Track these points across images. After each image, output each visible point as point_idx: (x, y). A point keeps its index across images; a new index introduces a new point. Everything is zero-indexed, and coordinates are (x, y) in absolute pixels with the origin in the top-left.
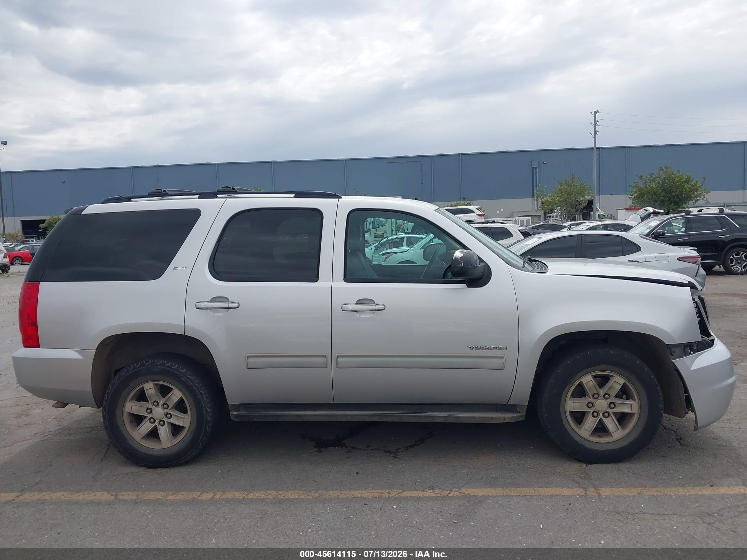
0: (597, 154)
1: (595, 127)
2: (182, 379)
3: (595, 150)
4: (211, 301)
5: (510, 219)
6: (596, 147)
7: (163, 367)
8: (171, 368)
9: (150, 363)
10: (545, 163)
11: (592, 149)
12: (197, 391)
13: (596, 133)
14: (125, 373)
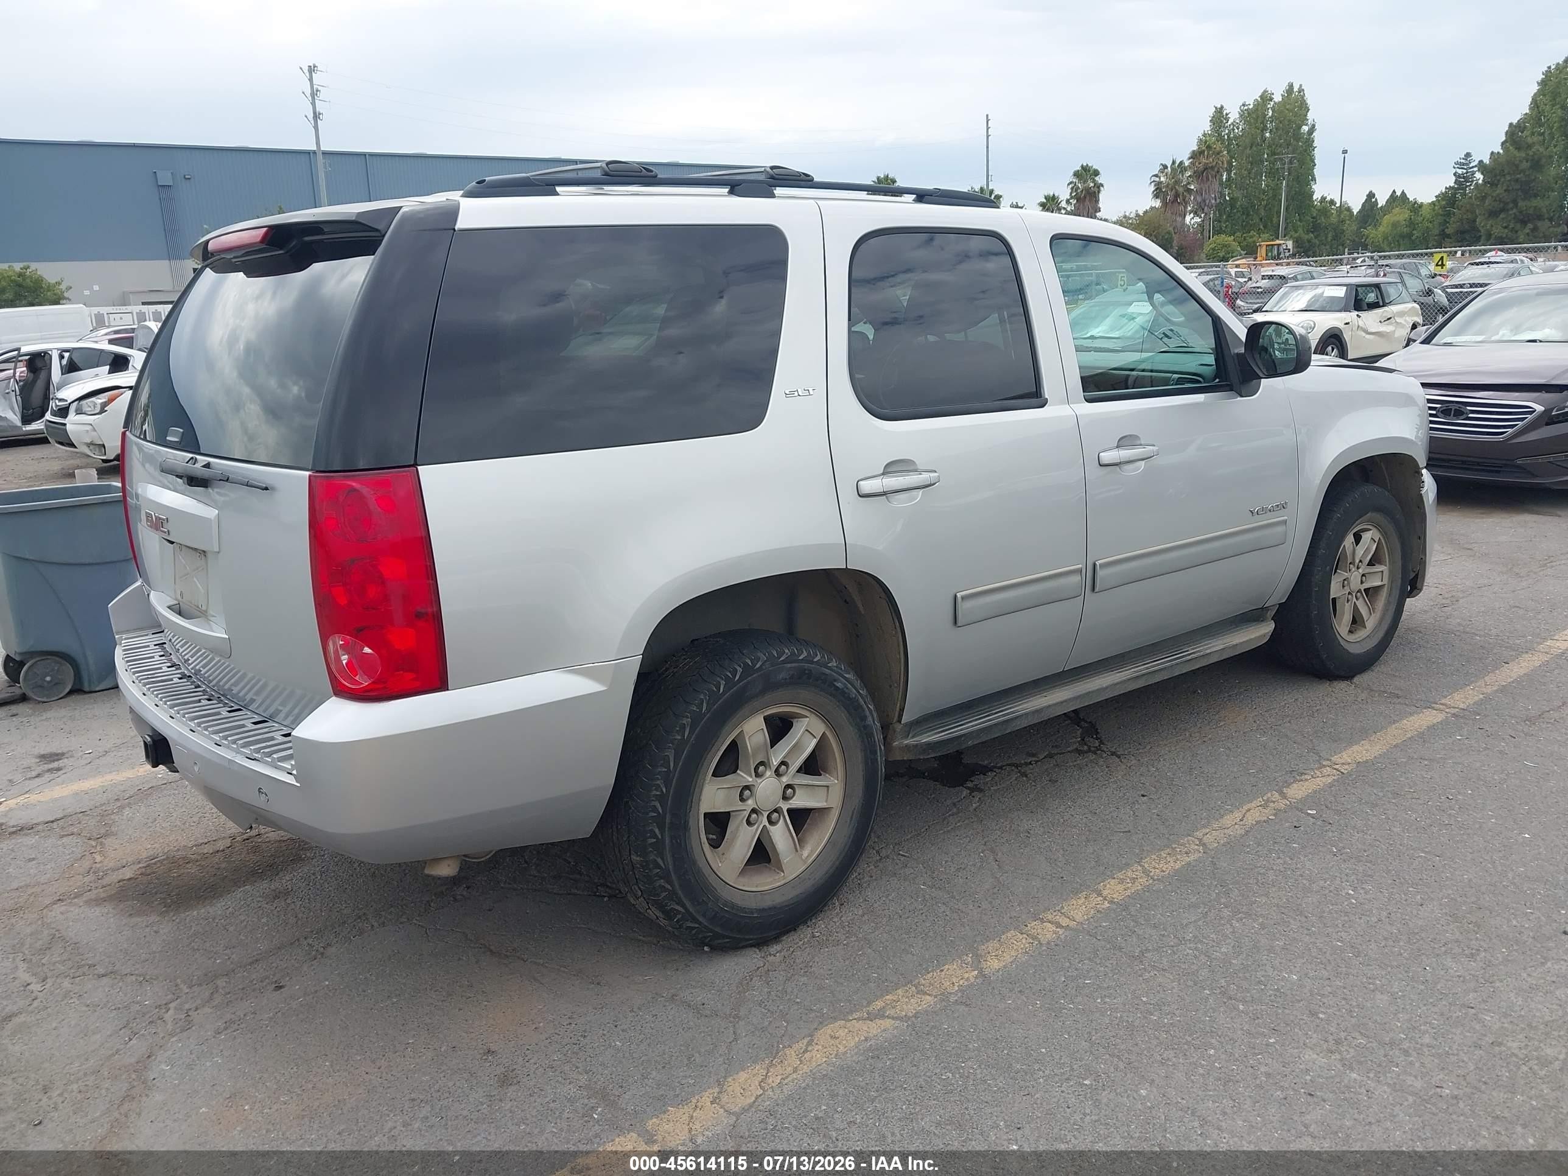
0: (325, 163)
1: (313, 104)
2: (838, 685)
3: (320, 157)
4: (883, 474)
5: (126, 309)
6: (322, 149)
7: (793, 665)
8: (812, 662)
9: (766, 661)
10: (189, 177)
11: (314, 152)
12: (865, 706)
13: (316, 116)
14: (708, 704)
